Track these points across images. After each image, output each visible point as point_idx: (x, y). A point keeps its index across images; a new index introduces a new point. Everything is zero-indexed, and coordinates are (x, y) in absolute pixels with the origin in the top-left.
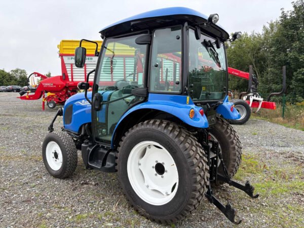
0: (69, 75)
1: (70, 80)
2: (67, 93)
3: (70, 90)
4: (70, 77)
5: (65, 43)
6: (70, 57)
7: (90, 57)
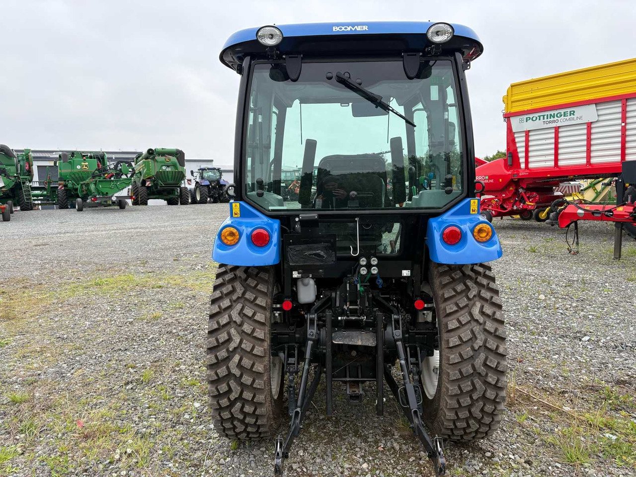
0: (522, 155)
1: (523, 166)
2: (516, 193)
3: (522, 188)
4: (522, 160)
5: (516, 90)
6: (525, 117)
7: (569, 110)
